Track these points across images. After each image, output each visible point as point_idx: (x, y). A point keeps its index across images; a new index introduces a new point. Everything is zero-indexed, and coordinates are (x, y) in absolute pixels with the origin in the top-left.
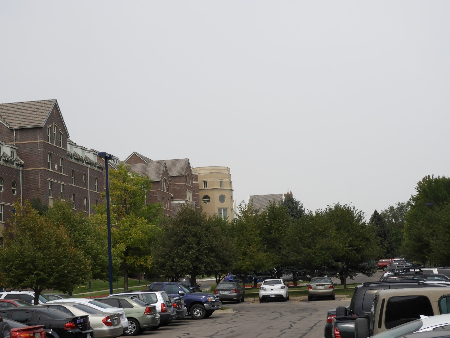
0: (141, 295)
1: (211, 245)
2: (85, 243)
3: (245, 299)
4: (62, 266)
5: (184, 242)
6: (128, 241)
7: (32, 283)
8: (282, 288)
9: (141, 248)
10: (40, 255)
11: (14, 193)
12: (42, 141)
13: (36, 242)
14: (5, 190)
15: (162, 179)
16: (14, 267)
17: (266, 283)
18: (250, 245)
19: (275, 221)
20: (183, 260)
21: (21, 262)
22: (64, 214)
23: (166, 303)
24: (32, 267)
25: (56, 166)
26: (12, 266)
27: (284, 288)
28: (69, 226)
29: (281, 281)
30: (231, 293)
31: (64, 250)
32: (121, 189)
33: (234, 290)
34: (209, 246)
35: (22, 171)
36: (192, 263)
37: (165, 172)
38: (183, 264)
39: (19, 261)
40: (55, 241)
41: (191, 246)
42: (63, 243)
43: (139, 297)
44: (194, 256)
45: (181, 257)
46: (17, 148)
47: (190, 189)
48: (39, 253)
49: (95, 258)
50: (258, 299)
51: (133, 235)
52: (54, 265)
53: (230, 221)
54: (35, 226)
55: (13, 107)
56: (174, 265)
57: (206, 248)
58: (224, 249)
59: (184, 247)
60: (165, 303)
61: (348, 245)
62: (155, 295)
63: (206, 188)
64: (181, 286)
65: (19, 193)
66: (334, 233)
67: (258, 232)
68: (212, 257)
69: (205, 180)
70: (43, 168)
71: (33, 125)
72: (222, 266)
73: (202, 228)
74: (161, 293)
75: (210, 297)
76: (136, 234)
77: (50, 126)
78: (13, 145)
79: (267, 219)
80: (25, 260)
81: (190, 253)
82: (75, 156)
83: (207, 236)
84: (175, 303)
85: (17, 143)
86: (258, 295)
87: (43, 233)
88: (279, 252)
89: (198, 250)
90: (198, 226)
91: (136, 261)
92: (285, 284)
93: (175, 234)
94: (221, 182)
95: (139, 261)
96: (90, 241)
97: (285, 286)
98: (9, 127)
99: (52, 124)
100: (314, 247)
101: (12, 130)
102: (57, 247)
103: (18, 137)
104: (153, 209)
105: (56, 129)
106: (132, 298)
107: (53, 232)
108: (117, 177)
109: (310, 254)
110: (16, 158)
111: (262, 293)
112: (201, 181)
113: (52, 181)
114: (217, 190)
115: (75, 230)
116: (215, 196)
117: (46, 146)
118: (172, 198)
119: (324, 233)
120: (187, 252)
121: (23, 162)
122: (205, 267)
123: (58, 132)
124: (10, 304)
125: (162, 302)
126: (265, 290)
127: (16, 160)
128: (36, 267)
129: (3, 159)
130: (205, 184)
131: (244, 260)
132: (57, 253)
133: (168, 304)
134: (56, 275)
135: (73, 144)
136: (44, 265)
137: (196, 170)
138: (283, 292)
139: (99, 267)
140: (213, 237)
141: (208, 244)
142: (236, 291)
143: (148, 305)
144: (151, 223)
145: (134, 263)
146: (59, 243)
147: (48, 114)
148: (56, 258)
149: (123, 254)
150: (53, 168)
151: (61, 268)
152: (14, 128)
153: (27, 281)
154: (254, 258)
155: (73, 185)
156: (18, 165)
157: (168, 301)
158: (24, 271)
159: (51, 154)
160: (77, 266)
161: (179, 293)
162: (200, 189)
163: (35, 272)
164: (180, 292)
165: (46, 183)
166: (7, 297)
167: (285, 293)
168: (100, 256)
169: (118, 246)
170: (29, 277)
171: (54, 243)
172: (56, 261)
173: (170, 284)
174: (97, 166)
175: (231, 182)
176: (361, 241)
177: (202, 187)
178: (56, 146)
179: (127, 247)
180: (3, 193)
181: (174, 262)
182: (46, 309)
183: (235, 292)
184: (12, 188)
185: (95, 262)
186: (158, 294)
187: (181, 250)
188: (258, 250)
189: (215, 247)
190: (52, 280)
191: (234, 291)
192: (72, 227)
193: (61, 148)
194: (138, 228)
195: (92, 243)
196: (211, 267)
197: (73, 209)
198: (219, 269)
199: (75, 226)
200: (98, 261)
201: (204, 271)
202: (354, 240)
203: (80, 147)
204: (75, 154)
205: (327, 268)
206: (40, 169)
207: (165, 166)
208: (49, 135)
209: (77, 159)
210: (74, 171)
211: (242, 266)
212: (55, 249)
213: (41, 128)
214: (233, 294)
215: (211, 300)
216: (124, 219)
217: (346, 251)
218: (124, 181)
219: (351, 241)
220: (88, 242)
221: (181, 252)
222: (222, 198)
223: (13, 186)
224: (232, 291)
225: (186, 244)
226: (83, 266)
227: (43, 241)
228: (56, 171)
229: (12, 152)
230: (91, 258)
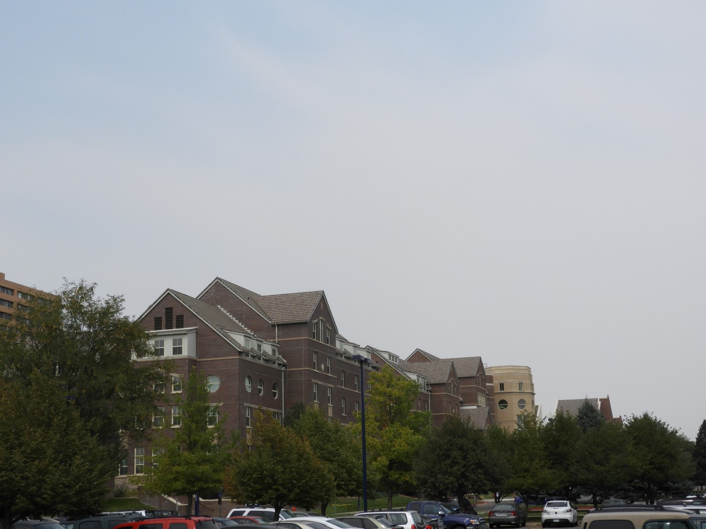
0: (389, 515)
1: (479, 460)
2: (339, 456)
3: (527, 524)
4: (304, 481)
5: (449, 456)
6: (391, 453)
7: (271, 498)
8: (567, 511)
9: (405, 461)
10: (279, 468)
11: (275, 396)
12: (307, 338)
13: (276, 454)
14: (265, 393)
15: (448, 380)
16: (252, 481)
17: (550, 505)
18: (532, 460)
19: (562, 432)
20: (447, 477)
21: (259, 476)
22: (316, 422)
23: (418, 525)
24: (271, 481)
25: (323, 366)
26: (250, 479)
27: (570, 511)
28: (322, 435)
29: (567, 503)
30: (508, 516)
31: (306, 464)
32: (385, 394)
33: (512, 512)
34: (477, 461)
35: (284, 371)
36: (457, 480)
37: (453, 373)
38: (447, 481)
39: (258, 474)
40: (297, 453)
41: (456, 460)
42: (305, 456)
43: (387, 518)
44: (460, 472)
45: (445, 473)
46: (279, 346)
47: (483, 392)
48: (278, 467)
49: (349, 472)
50: (540, 523)
51: (397, 447)
52: (295, 480)
53: (512, 432)
54: (276, 437)
55: (276, 299)
56: (437, 482)
57: (472, 463)
58: (494, 465)
59: (448, 461)
60: (415, 525)
61: (649, 463)
62: (404, 515)
63: (502, 391)
64: (442, 506)
65: (280, 396)
66: (630, 448)
67: (543, 445)
68: (480, 473)
69: (501, 382)
70: (308, 368)
71: (297, 320)
72: (491, 485)
73: (469, 440)
74: (412, 514)
75: (474, 519)
76: (401, 446)
77: (316, 321)
78: (275, 342)
79: (554, 430)
80: (264, 474)
81: (455, 468)
82: (345, 354)
83: (475, 450)
84: (430, 524)
85: (279, 340)
86: (540, 519)
87: (284, 444)
88: (568, 470)
89: (464, 466)
90: (464, 438)
91: (400, 477)
92: (572, 506)
93: (439, 447)
94: (520, 384)
95: (404, 477)
96: (344, 453)
97: (572, 509)
98: (270, 322)
99: (319, 319)
100: (607, 465)
101: (274, 326)
102: (299, 461)
103: (281, 333)
104: (420, 417)
105: (324, 325)
106: (376, 518)
107: (294, 443)
108: (381, 381)
109: (602, 473)
110: (278, 357)
111: (545, 516)
112: (496, 383)
113: (317, 384)
114: (516, 393)
115: (328, 440)
116: (513, 401)
117: (311, 343)
118: (461, 402)
119: (619, 447)
120: (451, 467)
121: (286, 362)
122: (472, 485)
123: (325, 328)
124: (252, 521)
125: (413, 524)
126: (549, 513)
127: (278, 359)
128: (275, 482)
129: (263, 358)
130: (502, 386)
131: (526, 477)
132: (299, 466)
133: (419, 525)
134: (297, 490)
135: (344, 341)
136: (284, 480)
137: (491, 370)
138: (569, 516)
139: (354, 483)
140: (481, 451)
141: (476, 459)
142: (515, 513)
143: (394, 526)
144: (418, 434)
145: (398, 478)
146: (301, 455)
147: (313, 308)
148: (297, 473)
149: (385, 469)
150: (319, 369)
151: (302, 483)
152: (276, 324)
153: (266, 497)
154: (537, 476)
155: (343, 387)
156: (279, 365)
157: (421, 522)
158: (262, 486)
159: (317, 353)
160: (320, 481)
161: (438, 514)
162: (495, 392)
163: (274, 487)
164: (440, 513)
165: (310, 385)
166: (250, 513)
167: (571, 517)
168: (356, 470)
169: (379, 459)
170: (268, 493)
171: (295, 456)
172: (297, 476)
173: (429, 504)
174: (372, 366)
175: (532, 385)
176: (664, 457)
177: (497, 390)
178: (322, 343)
179: (390, 461)
180: (262, 396)
181: (437, 479)
182: (275, 527)
183: (514, 515)
184: (273, 391)
185: (350, 477)
186: (409, 515)
187: (445, 465)
188: (542, 467)
189: (484, 462)
190: (292, 496)
191: (512, 514)
192: (325, 437)
193: (329, 345)
194: (402, 439)
195: (347, 456)
196: (479, 485)
197: (343, 415)
198: (489, 488)
199: (329, 437)
200: (353, 476)
201: (471, 489)
202: (656, 457)
203: (352, 343)
204: (346, 352)
205: (633, 489)
206: (304, 370)
207: (453, 365)
208: (315, 332)
209: (348, 358)
210: (344, 372)
211: (524, 485)
212: (297, 462)
213: (306, 323)
214: (510, 517)
215: (475, 522)
216: (387, 428)
217: (645, 469)
218: (388, 386)
219: (652, 458)
220: (343, 454)
221: (444, 467)
222: (522, 403)
223: (274, 388)
224: (510, 514)
225: (451, 458)
226: (327, 482)
227: (283, 454)
228: (323, 372)
229: (273, 350)
230: (345, 472)
